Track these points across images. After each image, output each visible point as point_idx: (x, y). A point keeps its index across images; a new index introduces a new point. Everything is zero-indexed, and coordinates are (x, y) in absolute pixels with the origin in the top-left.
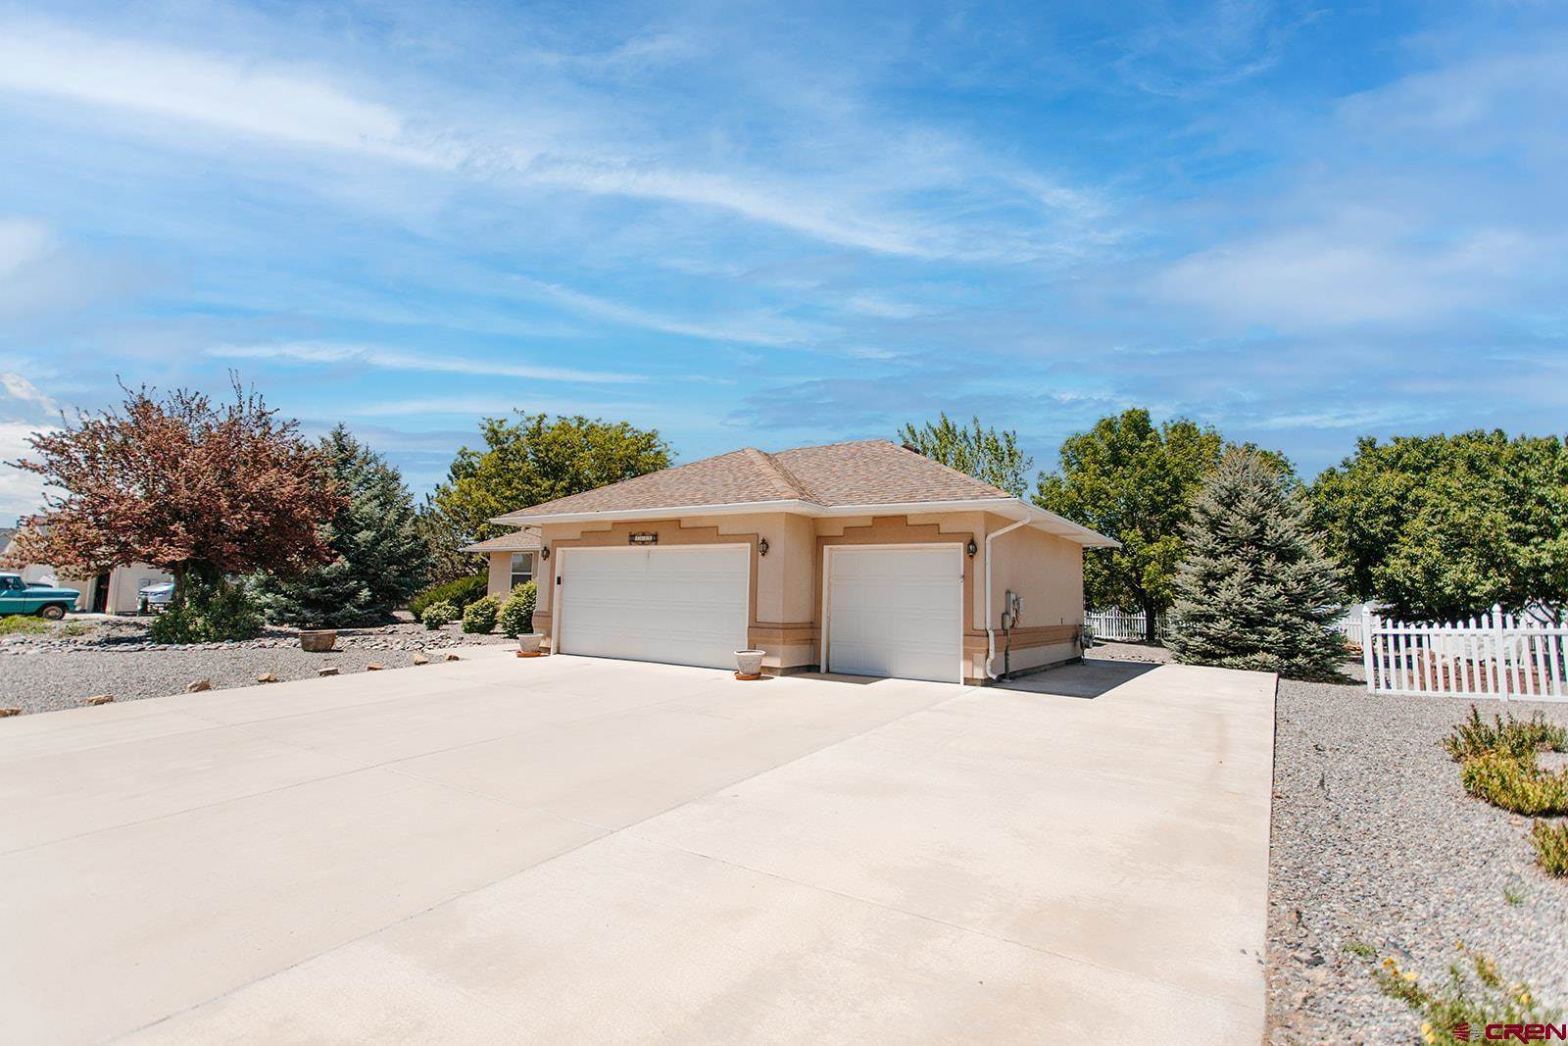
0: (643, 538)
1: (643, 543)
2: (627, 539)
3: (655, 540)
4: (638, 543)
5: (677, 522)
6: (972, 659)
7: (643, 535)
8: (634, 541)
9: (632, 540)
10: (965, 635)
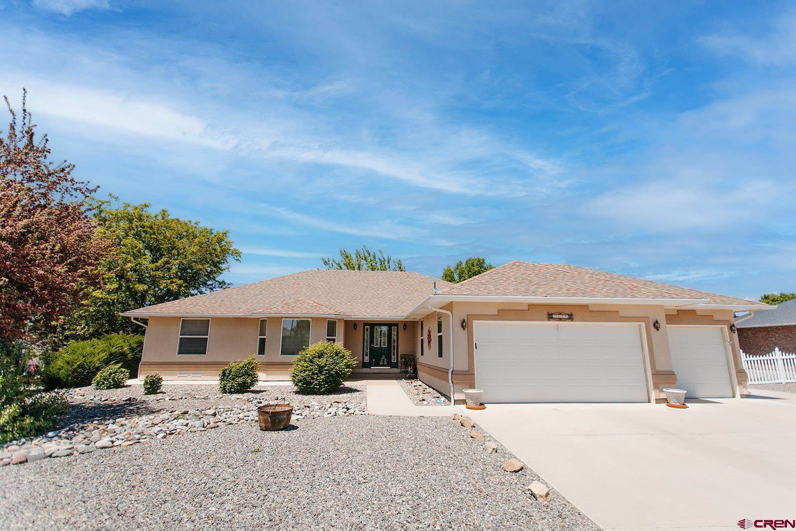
0: (560, 316)
1: (560, 319)
2: (546, 316)
3: (571, 318)
4: (555, 319)
5: (586, 307)
6: (742, 384)
7: (560, 314)
8: (552, 318)
9: (550, 317)
10: (737, 373)
